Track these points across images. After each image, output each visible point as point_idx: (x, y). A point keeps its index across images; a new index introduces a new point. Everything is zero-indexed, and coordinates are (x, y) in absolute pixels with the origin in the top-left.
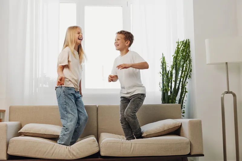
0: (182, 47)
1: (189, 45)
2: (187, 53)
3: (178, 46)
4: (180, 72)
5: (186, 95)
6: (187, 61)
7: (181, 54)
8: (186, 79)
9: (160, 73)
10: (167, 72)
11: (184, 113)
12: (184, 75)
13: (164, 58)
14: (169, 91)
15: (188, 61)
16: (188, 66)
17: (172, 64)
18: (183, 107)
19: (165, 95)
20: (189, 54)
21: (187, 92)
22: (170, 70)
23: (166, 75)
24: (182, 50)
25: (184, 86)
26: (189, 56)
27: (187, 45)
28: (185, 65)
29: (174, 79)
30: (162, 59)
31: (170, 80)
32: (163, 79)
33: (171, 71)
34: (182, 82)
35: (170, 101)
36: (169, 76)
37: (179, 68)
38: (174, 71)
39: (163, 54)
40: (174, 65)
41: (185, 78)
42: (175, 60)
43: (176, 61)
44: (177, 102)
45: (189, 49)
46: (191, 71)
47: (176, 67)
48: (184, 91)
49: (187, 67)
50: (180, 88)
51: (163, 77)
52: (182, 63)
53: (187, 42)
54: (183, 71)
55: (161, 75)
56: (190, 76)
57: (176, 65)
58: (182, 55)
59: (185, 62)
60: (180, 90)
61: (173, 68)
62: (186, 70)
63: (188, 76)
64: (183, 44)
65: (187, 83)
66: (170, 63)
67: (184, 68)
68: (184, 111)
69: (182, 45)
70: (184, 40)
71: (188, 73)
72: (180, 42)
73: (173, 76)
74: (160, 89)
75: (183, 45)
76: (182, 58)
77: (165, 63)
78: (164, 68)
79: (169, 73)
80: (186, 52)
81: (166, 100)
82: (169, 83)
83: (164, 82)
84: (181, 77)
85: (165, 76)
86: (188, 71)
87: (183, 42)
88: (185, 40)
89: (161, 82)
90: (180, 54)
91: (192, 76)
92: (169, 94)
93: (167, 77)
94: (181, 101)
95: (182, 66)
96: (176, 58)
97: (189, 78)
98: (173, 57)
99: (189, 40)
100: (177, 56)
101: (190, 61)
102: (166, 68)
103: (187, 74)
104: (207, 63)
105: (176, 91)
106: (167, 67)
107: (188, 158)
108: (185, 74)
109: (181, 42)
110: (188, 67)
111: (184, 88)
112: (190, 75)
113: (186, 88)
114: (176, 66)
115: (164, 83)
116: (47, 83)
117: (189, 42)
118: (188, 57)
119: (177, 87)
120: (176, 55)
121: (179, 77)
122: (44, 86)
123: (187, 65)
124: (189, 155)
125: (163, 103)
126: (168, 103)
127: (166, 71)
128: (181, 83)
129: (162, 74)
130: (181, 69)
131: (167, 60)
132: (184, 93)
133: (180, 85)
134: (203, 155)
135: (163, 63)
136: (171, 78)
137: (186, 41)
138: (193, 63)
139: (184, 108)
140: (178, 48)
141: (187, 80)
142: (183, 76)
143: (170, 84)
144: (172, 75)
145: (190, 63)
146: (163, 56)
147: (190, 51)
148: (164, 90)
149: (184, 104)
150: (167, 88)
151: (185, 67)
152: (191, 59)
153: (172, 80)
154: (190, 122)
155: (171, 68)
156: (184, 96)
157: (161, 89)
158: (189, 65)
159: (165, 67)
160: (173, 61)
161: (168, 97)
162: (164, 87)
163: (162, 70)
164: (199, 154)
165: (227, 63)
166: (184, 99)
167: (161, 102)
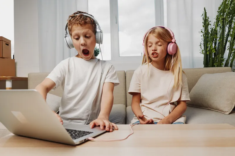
4: (227, 30)
9: (202, 32)
19: (207, 58)
30: (204, 15)
33: (215, 30)
39: (205, 9)
51: (206, 36)
54: (230, 28)
55: (203, 35)
60: (227, 52)
61: (217, 26)
66: (213, 20)
73: (218, 34)
74: (201, 51)
84: (228, 35)
89: (203, 42)
92: (213, 57)
93: (211, 36)
125: (206, 67)
126: (213, 66)
130: (228, 26)
148: (206, 52)
150: (212, 49)
153: (216, 40)
155: (214, 27)
157: (203, 51)
161: (212, 60)
162: (207, 47)
163: (203, 29)
166: (234, 61)
167: (203, 66)
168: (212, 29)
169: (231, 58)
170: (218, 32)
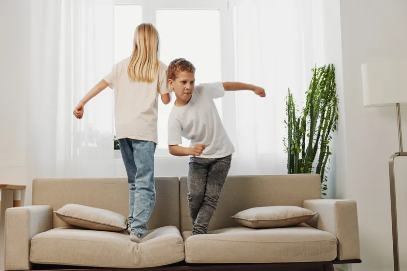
0: (322, 77)
1: (333, 73)
2: (330, 88)
3: (315, 75)
4: (319, 120)
5: (328, 159)
6: (329, 101)
7: (321, 89)
8: (329, 132)
9: (285, 122)
10: (297, 120)
11: (325, 189)
12: (326, 125)
13: (290, 97)
14: (300, 151)
15: (331, 102)
16: (332, 109)
17: (305, 106)
18: (323, 180)
19: (293, 158)
20: (333, 89)
21: (330, 153)
22: (302, 117)
23: (294, 125)
24: (322, 82)
25: (326, 144)
26: (333, 93)
27: (329, 73)
28: (327, 108)
29: (308, 132)
30: (288, 98)
31: (301, 134)
32: (290, 132)
33: (302, 119)
34: (323, 136)
35: (302, 169)
36: (300, 127)
37: (316, 113)
38: (308, 119)
39: (289, 90)
40: (308, 108)
41: (327, 130)
42: (309, 100)
43: (311, 102)
44: (314, 170)
45: (334, 81)
46: (337, 118)
47: (312, 112)
48: (326, 151)
49: (330, 111)
50: (319, 146)
51: (290, 128)
52: (321, 105)
53: (331, 68)
54: (323, 118)
55: (287, 125)
56: (335, 127)
57: (312, 107)
58: (322, 91)
59: (326, 103)
60: (319, 151)
61: (306, 114)
62: (329, 117)
63: (332, 126)
64: (323, 72)
65: (331, 138)
66: (301, 104)
67: (326, 112)
68: (326, 186)
69: (321, 74)
70: (325, 66)
71: (331, 121)
72: (317, 69)
73: (307, 127)
74: (285, 148)
75: (323, 74)
76: (322, 97)
77: (293, 104)
78: (291, 114)
79: (300, 122)
80: (328, 87)
81: (296, 168)
82: (299, 139)
83: (291, 137)
84: (320, 127)
85: (293, 127)
86: (333, 118)
87: (323, 69)
88: (327, 66)
89: (287, 136)
90: (318, 90)
91: (339, 127)
92: (300, 157)
93: (296, 129)
94: (320, 170)
95: (321, 109)
96: (311, 97)
97: (333, 131)
98: (307, 94)
99: (333, 65)
100: (313, 92)
101: (335, 101)
102: (294, 112)
103: (331, 123)
104: (364, 105)
105: (312, 152)
106: (296, 111)
107: (335, 266)
108: (326, 122)
109: (319, 69)
110: (332, 112)
111: (325, 147)
112: (336, 125)
113: (328, 147)
114: (311, 109)
115: (291, 139)
116: (95, 140)
117: (333, 70)
118: (332, 95)
119: (313, 145)
120: (311, 91)
121: (317, 129)
122: (90, 145)
123: (330, 108)
124: (337, 261)
125: (291, 173)
126: (299, 172)
127: (294, 119)
128: (320, 138)
129: (288, 123)
130: (320, 115)
131: (296, 101)
132: (326, 155)
133: (319, 141)
134: (359, 261)
135: (290, 105)
136: (304, 130)
137: (329, 67)
138: (341, 105)
139: (326, 180)
140: (315, 79)
141: (331, 133)
142: (323, 126)
143: (301, 141)
144: (304, 126)
145: (335, 105)
146: (289, 94)
147: (335, 84)
148: (291, 151)
149: (325, 174)
150: (296, 147)
151: (328, 111)
152: (337, 98)
153: (304, 134)
154: (337, 205)
155: (303, 115)
156: (326, 160)
157: (287, 149)
158: (334, 108)
159: (292, 111)
160: (306, 101)
161: (298, 163)
162: (291, 145)
163: (287, 117)
164: (352, 258)
165: (398, 104)
166: (326, 165)
167: (287, 171)
168: (299, 120)
169: (324, 161)
170: (307, 123)
